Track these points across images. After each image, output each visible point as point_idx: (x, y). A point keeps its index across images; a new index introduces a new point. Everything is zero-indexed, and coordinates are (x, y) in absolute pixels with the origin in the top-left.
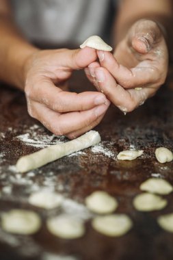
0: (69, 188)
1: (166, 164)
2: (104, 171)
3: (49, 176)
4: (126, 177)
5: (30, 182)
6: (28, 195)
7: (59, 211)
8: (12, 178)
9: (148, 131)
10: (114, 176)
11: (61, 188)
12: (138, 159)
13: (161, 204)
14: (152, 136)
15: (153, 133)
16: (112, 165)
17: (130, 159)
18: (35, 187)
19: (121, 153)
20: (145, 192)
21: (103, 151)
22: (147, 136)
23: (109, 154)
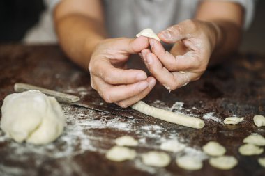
0: (188, 140)
1: (262, 127)
2: (215, 131)
3: (173, 133)
4: (231, 135)
5: (159, 136)
6: (159, 144)
7: (183, 154)
8: (145, 134)
9: (247, 106)
10: (223, 134)
11: (182, 140)
12: (240, 124)
13: (260, 151)
14: (250, 109)
15: (251, 107)
16: (220, 127)
17: (234, 123)
18: (163, 139)
19: (227, 119)
20: (246, 143)
21: (212, 118)
22: (246, 109)
23: (217, 120)
